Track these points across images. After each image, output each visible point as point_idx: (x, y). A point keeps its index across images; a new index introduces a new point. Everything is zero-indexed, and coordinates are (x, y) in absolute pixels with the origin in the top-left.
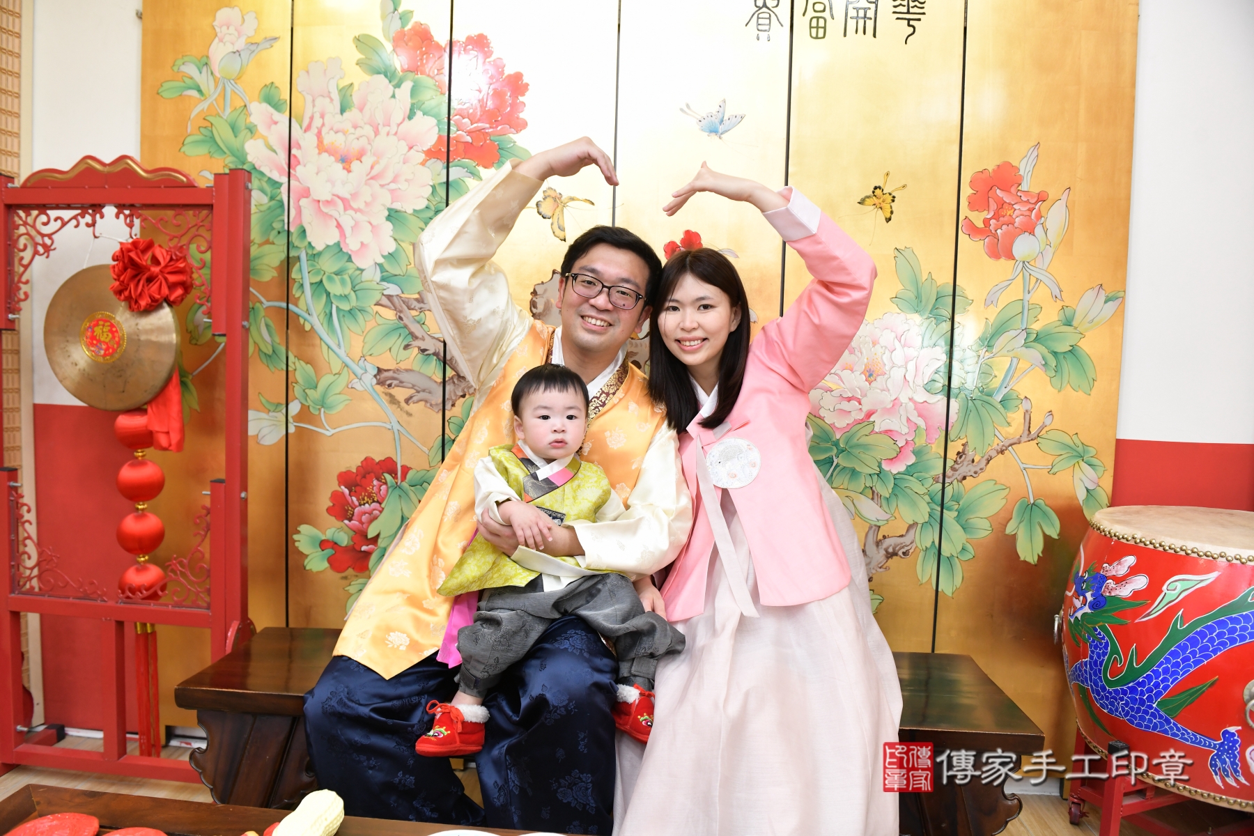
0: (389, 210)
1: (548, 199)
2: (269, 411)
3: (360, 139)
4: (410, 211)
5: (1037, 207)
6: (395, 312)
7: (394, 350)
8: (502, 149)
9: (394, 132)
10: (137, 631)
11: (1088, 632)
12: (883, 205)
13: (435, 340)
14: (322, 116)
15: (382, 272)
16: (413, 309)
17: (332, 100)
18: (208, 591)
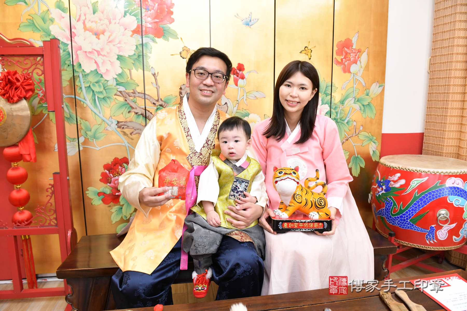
0: (118, 55)
1: (184, 51)
2: (71, 141)
3: (103, 25)
4: (127, 56)
5: (358, 54)
6: (123, 98)
7: (124, 113)
8: (164, 30)
9: (118, 22)
10: (22, 239)
11: (384, 199)
12: (308, 53)
13: (141, 109)
14: (85, 15)
15: (116, 82)
16: (131, 96)
17: (89, 8)
18: (56, 219)
